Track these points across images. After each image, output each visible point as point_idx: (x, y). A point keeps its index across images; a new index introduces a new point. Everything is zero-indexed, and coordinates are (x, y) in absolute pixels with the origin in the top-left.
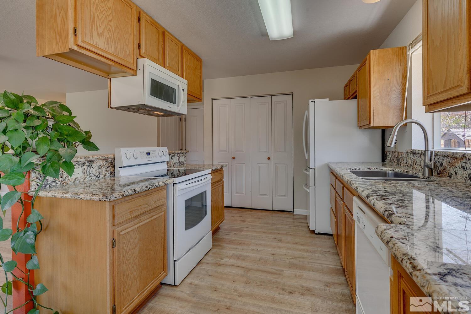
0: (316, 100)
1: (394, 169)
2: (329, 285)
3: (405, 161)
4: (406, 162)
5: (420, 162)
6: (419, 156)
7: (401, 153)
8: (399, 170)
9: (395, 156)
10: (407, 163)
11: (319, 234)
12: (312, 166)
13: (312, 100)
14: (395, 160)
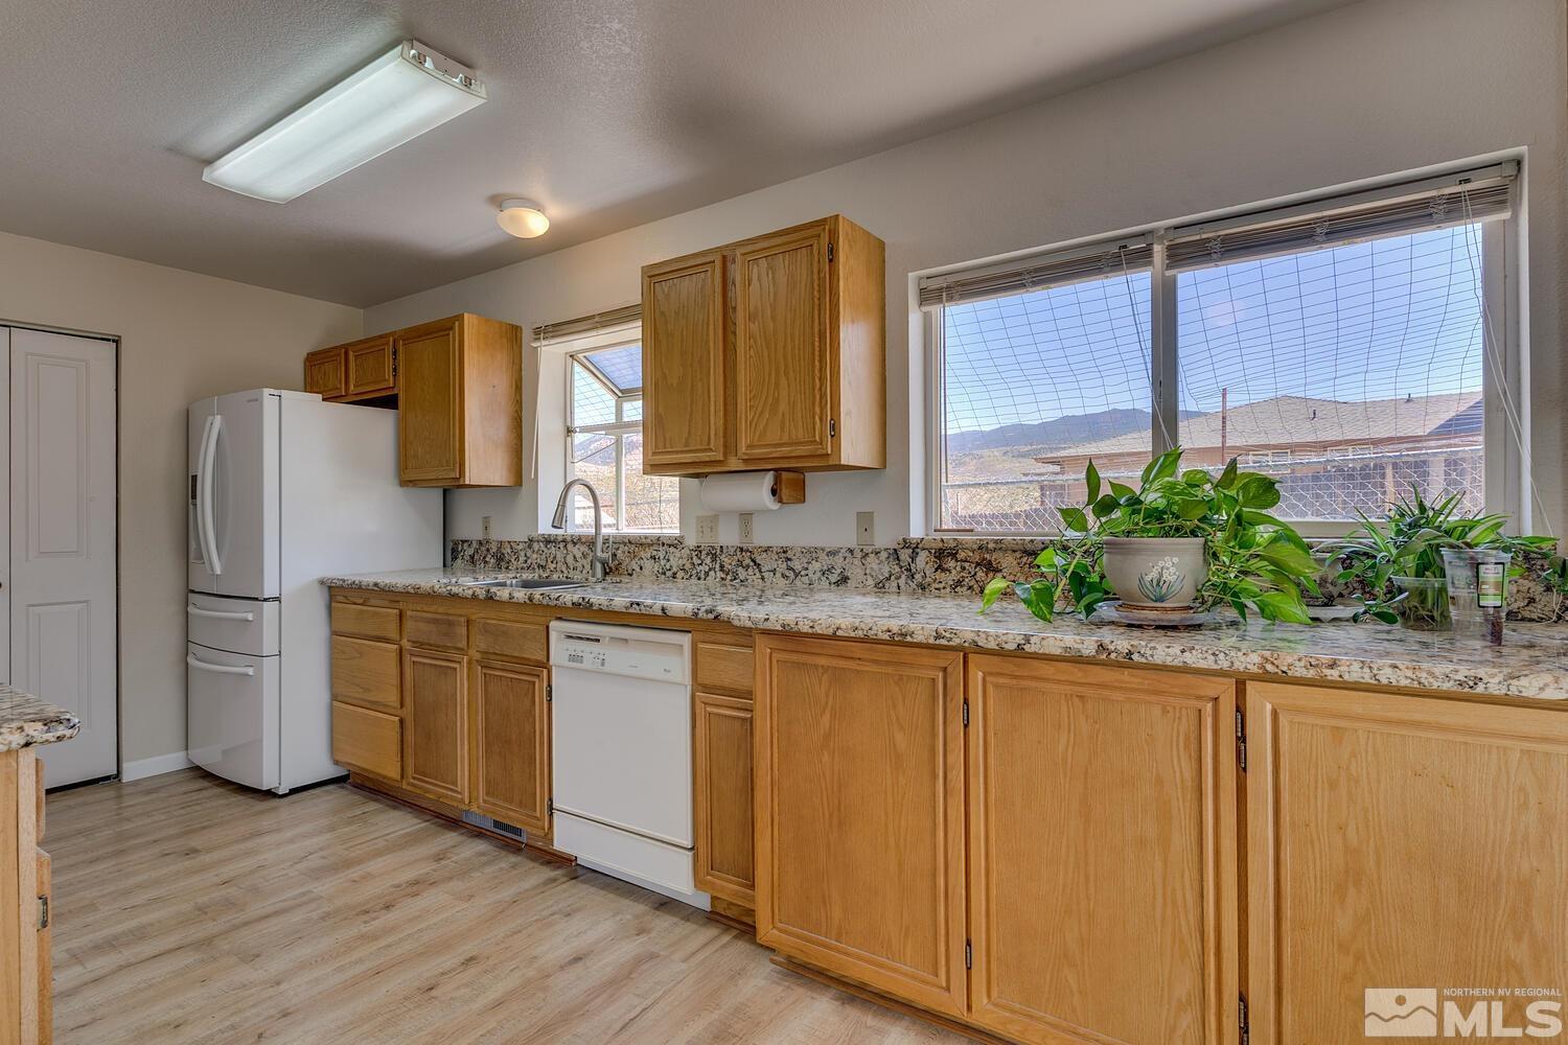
0: (284, 393)
1: (518, 575)
2: (441, 856)
3: (522, 559)
4: (526, 561)
5: (565, 558)
6: (561, 545)
7: (509, 542)
8: (527, 576)
9: (488, 550)
10: (529, 561)
11: (294, 791)
12: (270, 590)
13: (272, 391)
14: (487, 559)
